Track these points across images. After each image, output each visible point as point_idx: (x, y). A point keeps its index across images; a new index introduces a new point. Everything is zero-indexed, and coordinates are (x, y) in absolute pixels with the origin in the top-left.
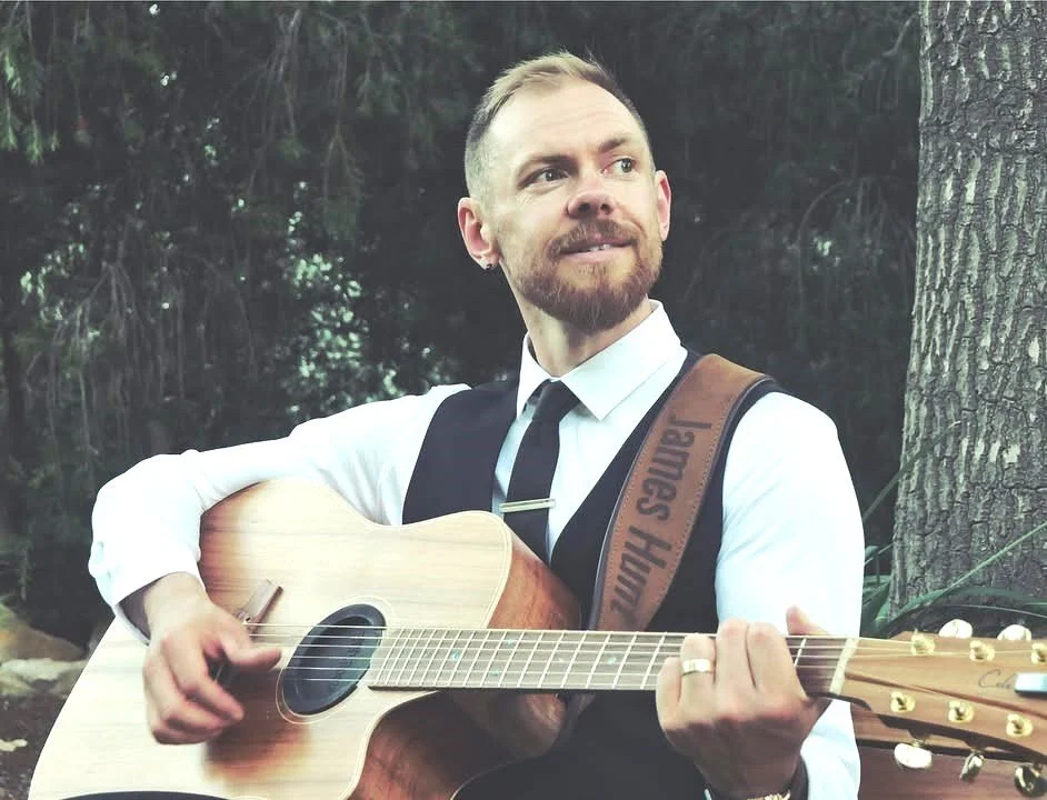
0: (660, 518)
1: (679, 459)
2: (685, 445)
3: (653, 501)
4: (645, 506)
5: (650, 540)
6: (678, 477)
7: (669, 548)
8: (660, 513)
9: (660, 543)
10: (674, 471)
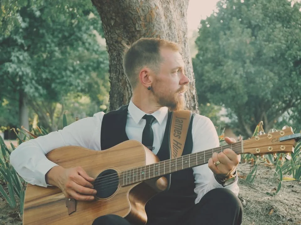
0: (179, 138)
1: (180, 126)
2: (182, 123)
3: (177, 134)
4: (175, 135)
5: (177, 143)
6: (181, 129)
7: (181, 145)
8: (179, 137)
9: (179, 144)
10: (180, 128)
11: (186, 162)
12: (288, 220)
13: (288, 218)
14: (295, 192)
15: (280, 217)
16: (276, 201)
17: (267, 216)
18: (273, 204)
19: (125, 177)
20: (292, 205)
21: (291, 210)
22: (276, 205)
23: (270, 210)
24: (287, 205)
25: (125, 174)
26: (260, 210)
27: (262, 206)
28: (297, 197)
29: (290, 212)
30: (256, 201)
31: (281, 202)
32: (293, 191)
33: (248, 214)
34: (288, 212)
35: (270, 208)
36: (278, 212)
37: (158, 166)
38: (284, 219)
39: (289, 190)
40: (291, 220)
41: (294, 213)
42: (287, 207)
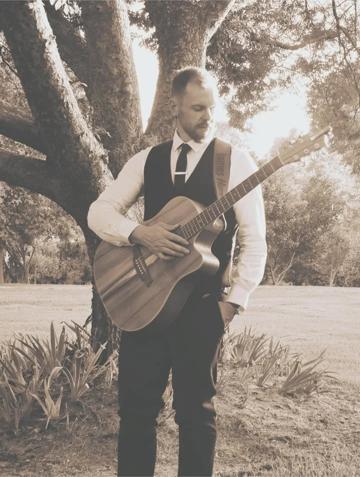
11: (235, 195)
12: (255, 435)
13: (255, 432)
14: (259, 400)
15: (247, 432)
16: (244, 415)
17: (236, 430)
18: (241, 418)
19: (185, 232)
20: (258, 418)
21: (257, 423)
22: (244, 420)
23: (239, 424)
24: (254, 419)
25: (184, 230)
26: (230, 426)
27: (231, 421)
28: (261, 405)
29: (256, 425)
30: (226, 415)
31: (248, 416)
32: (257, 399)
33: (220, 429)
34: (254, 426)
35: (239, 423)
36: (245, 427)
37: (211, 209)
38: (251, 434)
39: (254, 398)
40: (257, 435)
41: (259, 426)
42: (253, 420)
